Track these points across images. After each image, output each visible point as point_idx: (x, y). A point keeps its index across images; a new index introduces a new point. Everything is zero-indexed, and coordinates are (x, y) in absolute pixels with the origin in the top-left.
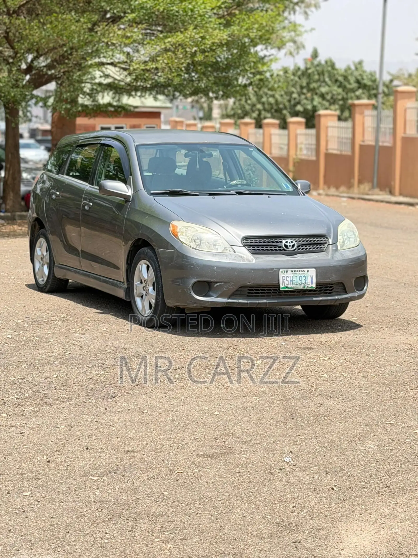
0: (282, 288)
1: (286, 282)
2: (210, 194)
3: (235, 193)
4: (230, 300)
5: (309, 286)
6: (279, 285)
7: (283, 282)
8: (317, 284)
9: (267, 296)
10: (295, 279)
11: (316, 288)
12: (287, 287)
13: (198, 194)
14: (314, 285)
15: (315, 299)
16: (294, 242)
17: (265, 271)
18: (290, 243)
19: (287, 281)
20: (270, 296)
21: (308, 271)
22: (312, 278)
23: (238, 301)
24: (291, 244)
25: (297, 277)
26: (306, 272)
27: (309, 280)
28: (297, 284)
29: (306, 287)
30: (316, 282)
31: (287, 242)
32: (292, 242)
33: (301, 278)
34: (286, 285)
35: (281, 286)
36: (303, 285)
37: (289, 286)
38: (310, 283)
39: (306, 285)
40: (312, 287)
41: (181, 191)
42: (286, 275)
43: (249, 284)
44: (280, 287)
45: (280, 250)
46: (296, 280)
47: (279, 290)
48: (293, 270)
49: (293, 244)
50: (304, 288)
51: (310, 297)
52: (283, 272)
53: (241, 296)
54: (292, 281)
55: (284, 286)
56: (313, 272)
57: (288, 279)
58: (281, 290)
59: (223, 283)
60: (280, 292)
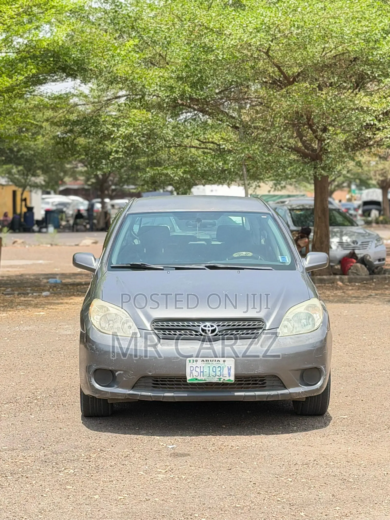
0: (189, 380)
1: (195, 373)
2: (177, 269)
3: (204, 267)
4: (131, 392)
5: (226, 379)
6: (186, 377)
7: (191, 372)
8: (236, 377)
9: (177, 388)
10: (206, 370)
11: (235, 381)
12: (196, 379)
13: (162, 268)
14: (232, 378)
15: (236, 394)
16: (215, 326)
17: (169, 360)
18: (209, 327)
19: (197, 372)
20: (180, 388)
21: (224, 361)
22: (229, 369)
23: (139, 393)
24: (211, 329)
25: (209, 367)
26: (222, 362)
27: (226, 372)
28: (209, 376)
29: (222, 380)
30: (235, 374)
31: (205, 326)
32: (212, 326)
33: (214, 368)
34: (195, 377)
35: (188, 378)
36: (217, 377)
37: (199, 378)
38: (227, 376)
39: (221, 377)
40: (229, 380)
41: (144, 265)
42: (194, 365)
43: (150, 374)
44: (186, 379)
45: (196, 335)
46: (208, 371)
47: (186, 381)
48: (205, 359)
49: (213, 328)
50: (220, 380)
51: (230, 392)
52: (192, 361)
53: (146, 388)
54: (203, 372)
55: (192, 378)
56: (231, 363)
57: (198, 370)
58: (188, 382)
59: (122, 372)
60: (188, 384)
